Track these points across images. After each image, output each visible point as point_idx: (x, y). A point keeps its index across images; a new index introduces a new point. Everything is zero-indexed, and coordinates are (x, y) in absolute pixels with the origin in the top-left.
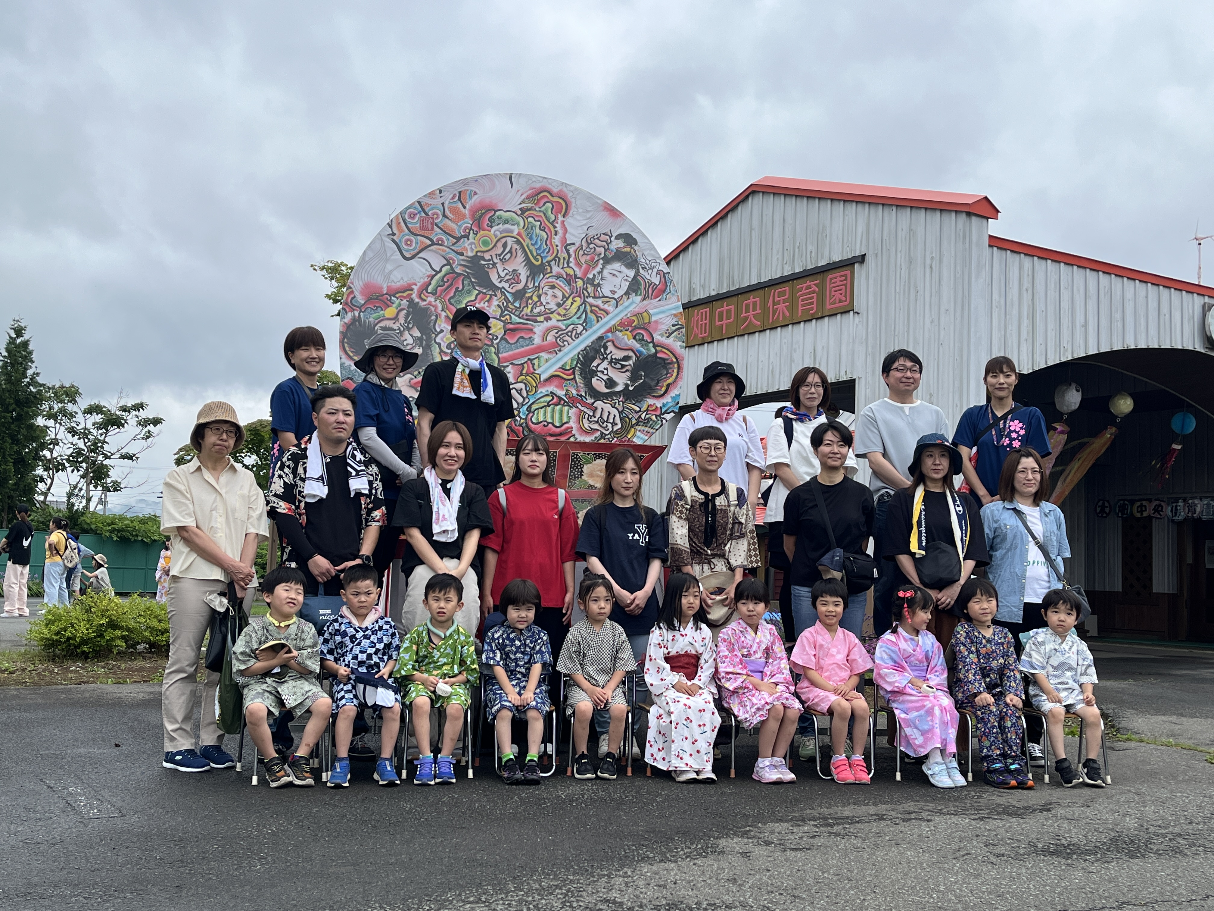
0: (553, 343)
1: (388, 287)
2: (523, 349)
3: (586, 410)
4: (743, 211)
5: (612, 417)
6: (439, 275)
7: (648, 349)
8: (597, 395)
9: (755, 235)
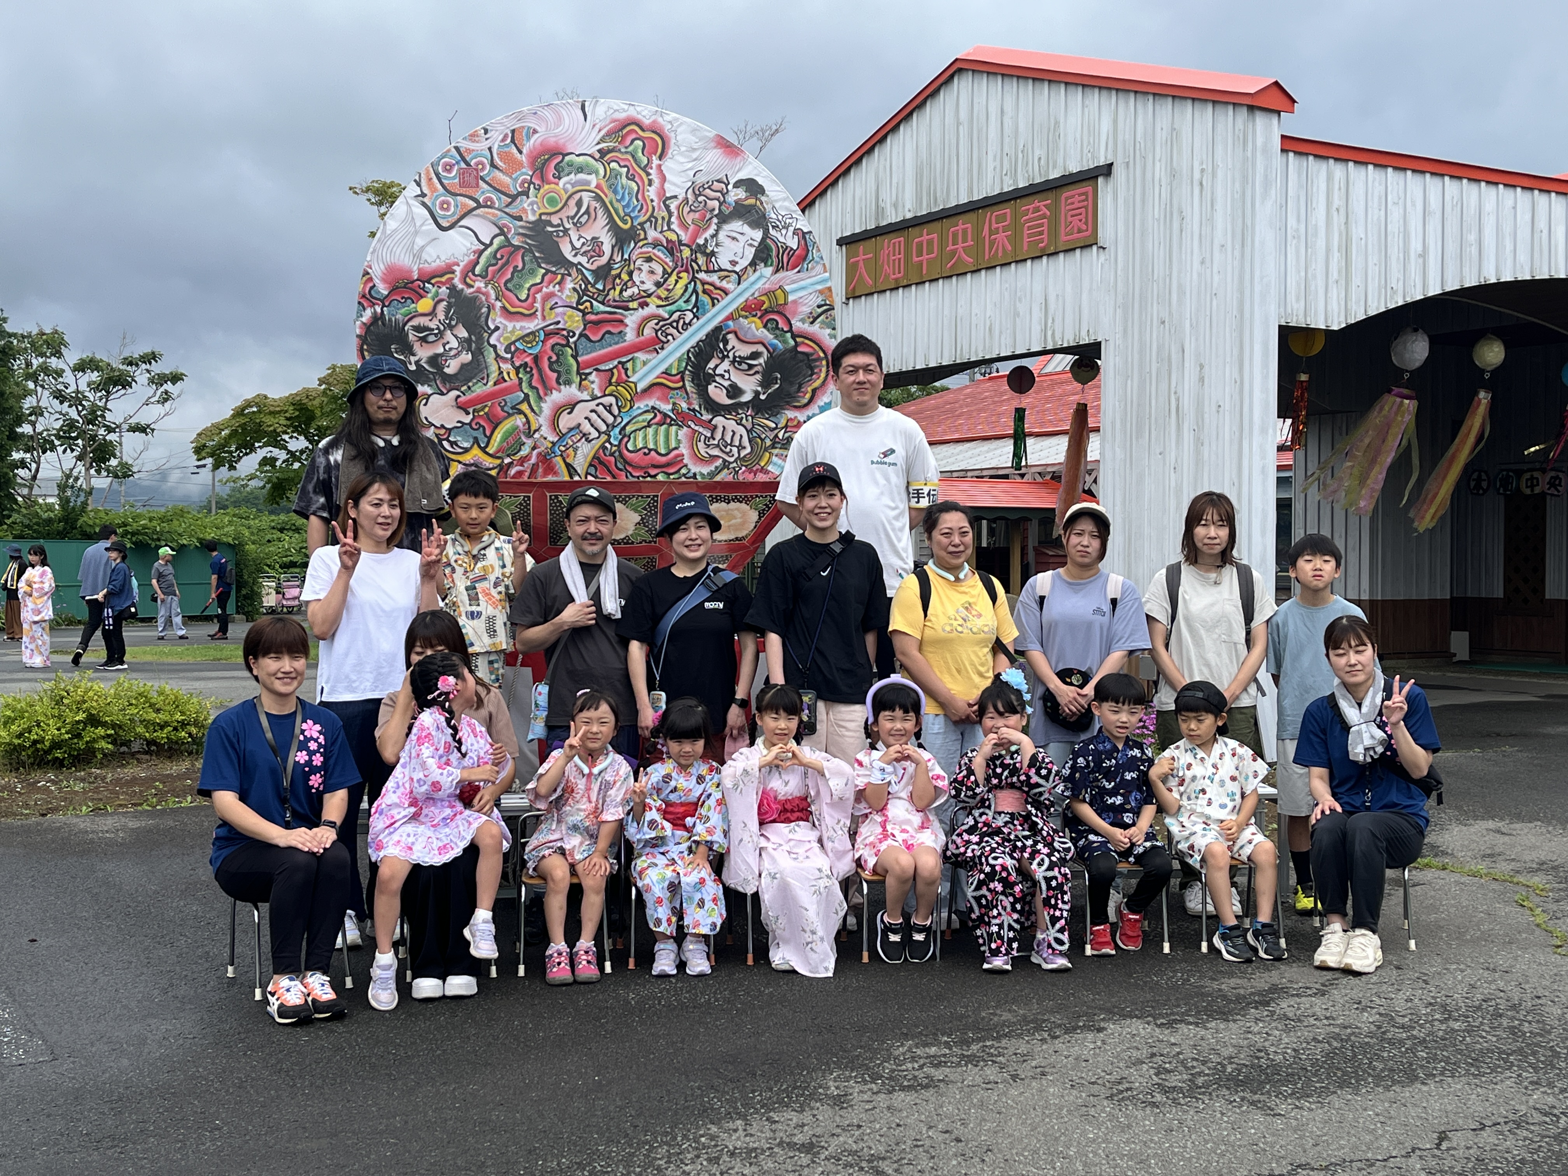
0: (652, 338)
1: (419, 270)
2: (610, 349)
3: (701, 430)
4: (946, 98)
5: (737, 438)
6: (489, 250)
7: (785, 342)
8: (715, 408)
9: (964, 132)
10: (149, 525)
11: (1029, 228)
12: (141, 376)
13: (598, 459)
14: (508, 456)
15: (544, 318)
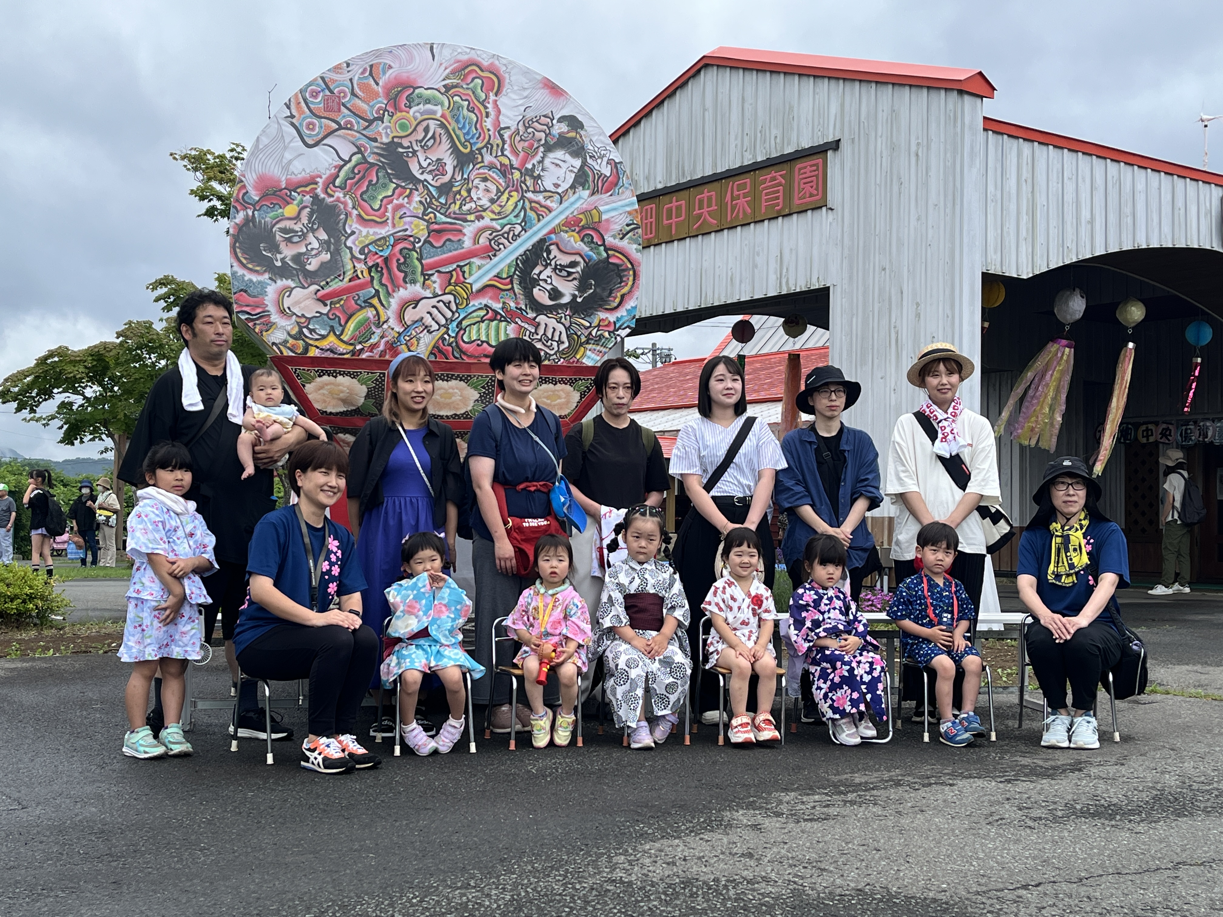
0: (487, 246)
1: (287, 180)
2: (450, 254)
3: (526, 326)
4: (694, 88)
5: (557, 334)
6: (349, 166)
7: (599, 254)
8: (540, 308)
9: (709, 115)
11: (766, 194)
14: (360, 343)
15: (394, 226)
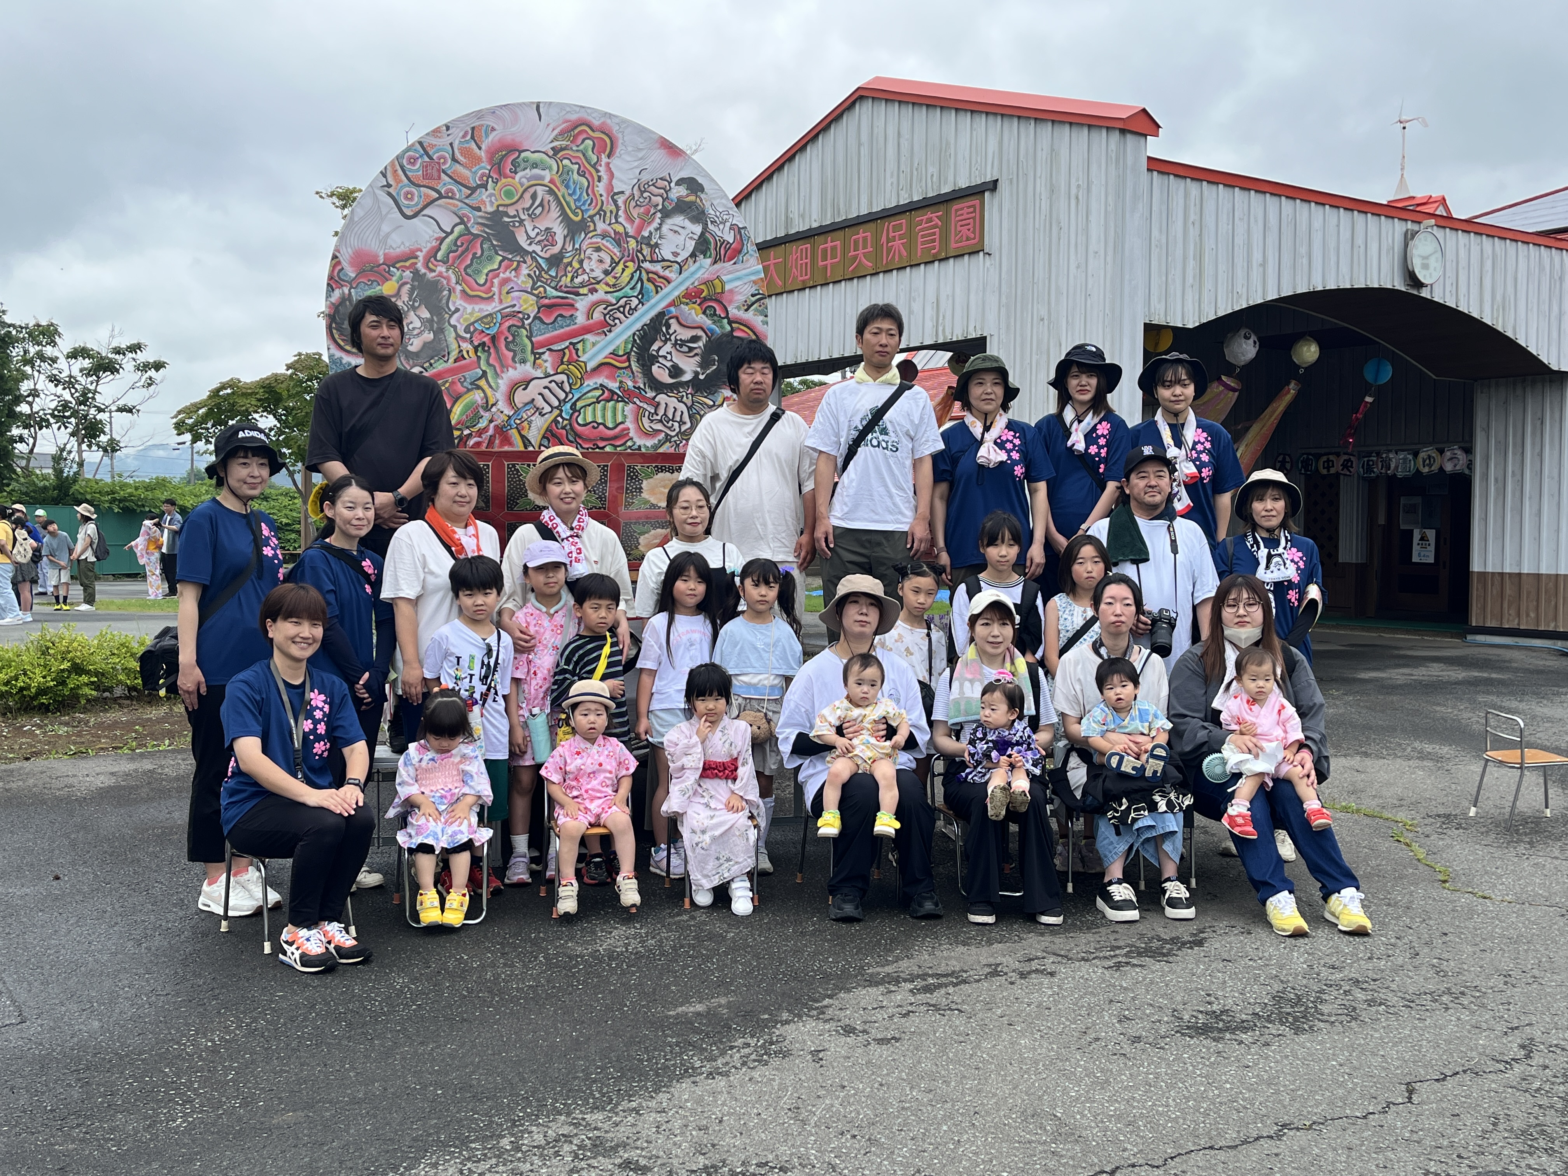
0: (601, 322)
1: (385, 255)
2: (562, 330)
3: (645, 406)
4: (849, 122)
5: (678, 414)
6: (451, 238)
7: (722, 327)
8: (659, 387)
9: (864, 151)
10: (135, 493)
11: (923, 236)
12: (127, 363)
13: (551, 431)
14: (467, 428)
15: (501, 301)
